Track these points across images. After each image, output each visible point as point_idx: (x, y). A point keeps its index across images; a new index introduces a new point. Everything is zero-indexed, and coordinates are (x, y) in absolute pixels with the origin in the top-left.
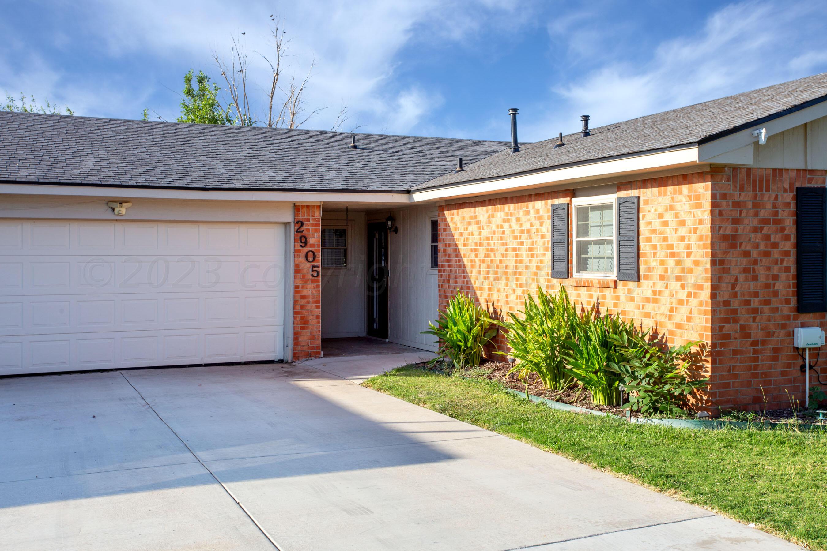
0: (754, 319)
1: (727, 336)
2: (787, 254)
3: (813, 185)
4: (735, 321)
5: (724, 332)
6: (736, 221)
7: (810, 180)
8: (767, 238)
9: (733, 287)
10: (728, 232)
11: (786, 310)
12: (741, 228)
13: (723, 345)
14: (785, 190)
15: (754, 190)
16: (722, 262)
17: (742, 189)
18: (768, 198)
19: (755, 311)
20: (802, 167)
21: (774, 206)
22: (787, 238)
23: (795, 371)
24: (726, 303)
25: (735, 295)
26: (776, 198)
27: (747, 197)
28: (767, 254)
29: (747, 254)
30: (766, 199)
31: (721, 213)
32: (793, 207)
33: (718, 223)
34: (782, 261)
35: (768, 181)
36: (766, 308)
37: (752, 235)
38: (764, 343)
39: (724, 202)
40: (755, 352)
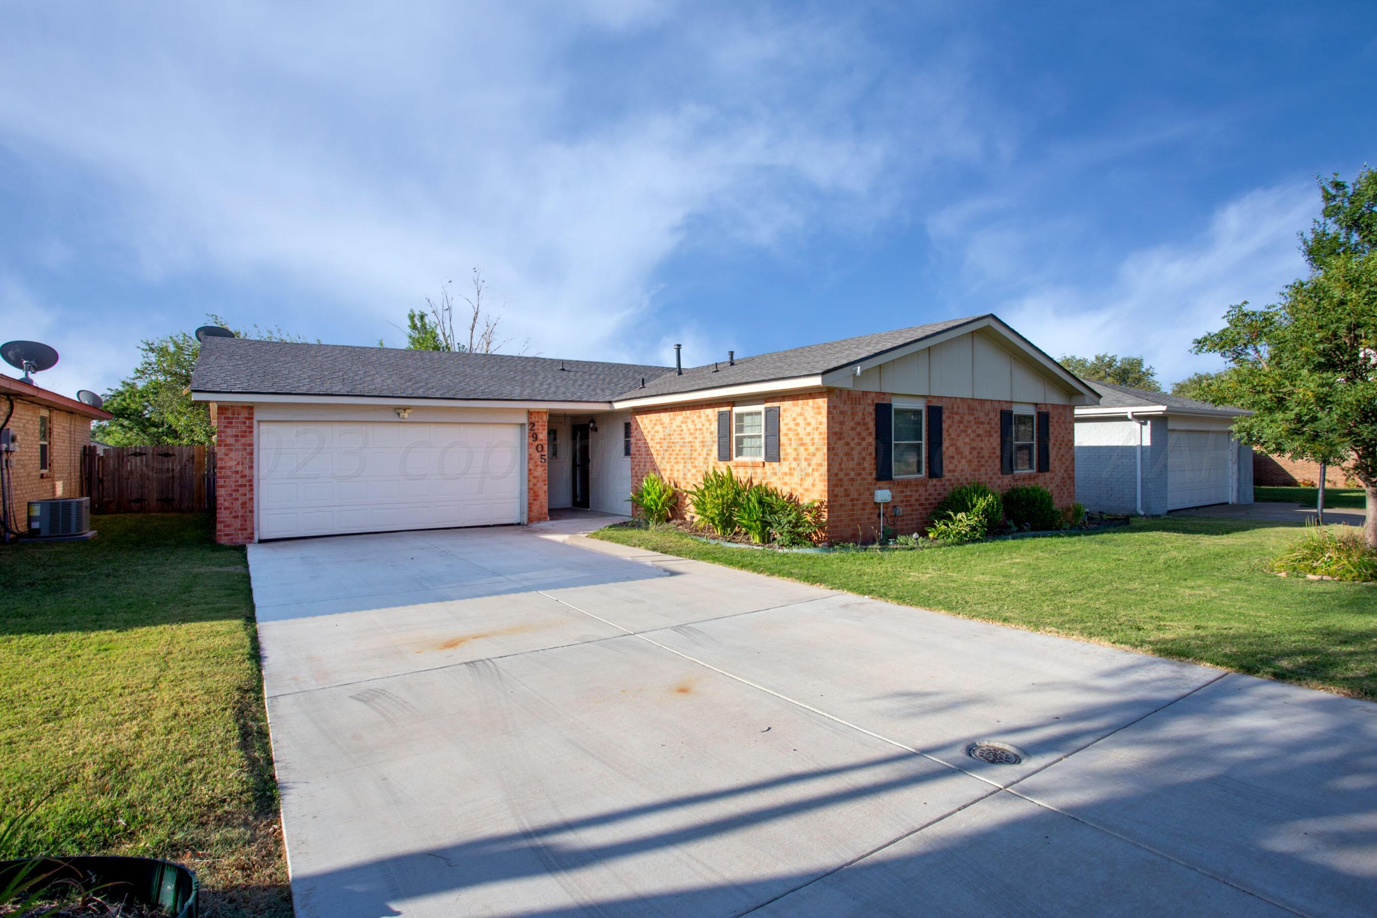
0: (852, 485)
1: (836, 496)
2: (870, 444)
3: (885, 402)
4: (841, 486)
5: (835, 492)
6: (842, 423)
7: (883, 399)
8: (859, 434)
9: (840, 464)
10: (837, 430)
11: (871, 479)
12: (844, 427)
13: (834, 501)
14: (869, 405)
15: (852, 404)
16: (833, 449)
17: (845, 403)
18: (859, 408)
19: (852, 480)
20: (878, 390)
21: (863, 414)
22: (870, 434)
23: (875, 517)
24: (836, 475)
25: (841, 470)
26: (864, 409)
27: (847, 408)
28: (859, 444)
29: (848, 444)
30: (858, 409)
31: (833, 418)
32: (874, 416)
33: (831, 424)
34: (868, 448)
35: (859, 399)
36: (859, 478)
37: (851, 432)
38: (857, 500)
39: (835, 411)
40: (853, 505)
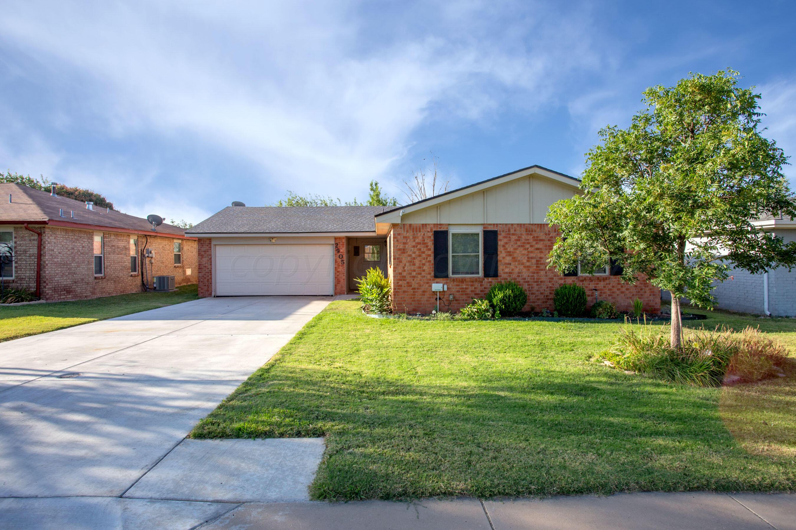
0: (413, 280)
1: (401, 286)
2: (429, 255)
3: (442, 230)
4: (404, 280)
5: (399, 284)
6: (404, 243)
7: (440, 228)
8: (420, 249)
9: (404, 268)
10: (401, 247)
11: (429, 277)
12: (407, 246)
13: (399, 289)
14: (428, 232)
15: (413, 232)
16: (398, 259)
17: (407, 231)
18: (420, 235)
19: (414, 277)
20: (436, 223)
21: (423, 238)
22: (430, 250)
23: (433, 300)
24: (400, 274)
25: (405, 271)
26: (424, 234)
27: (410, 234)
28: (420, 256)
29: (410, 256)
31: (397, 241)
32: (432, 238)
33: (396, 244)
34: (427, 258)
35: (420, 229)
36: (419, 276)
37: (412, 249)
38: (418, 289)
39: (399, 237)
40: (414, 292)
